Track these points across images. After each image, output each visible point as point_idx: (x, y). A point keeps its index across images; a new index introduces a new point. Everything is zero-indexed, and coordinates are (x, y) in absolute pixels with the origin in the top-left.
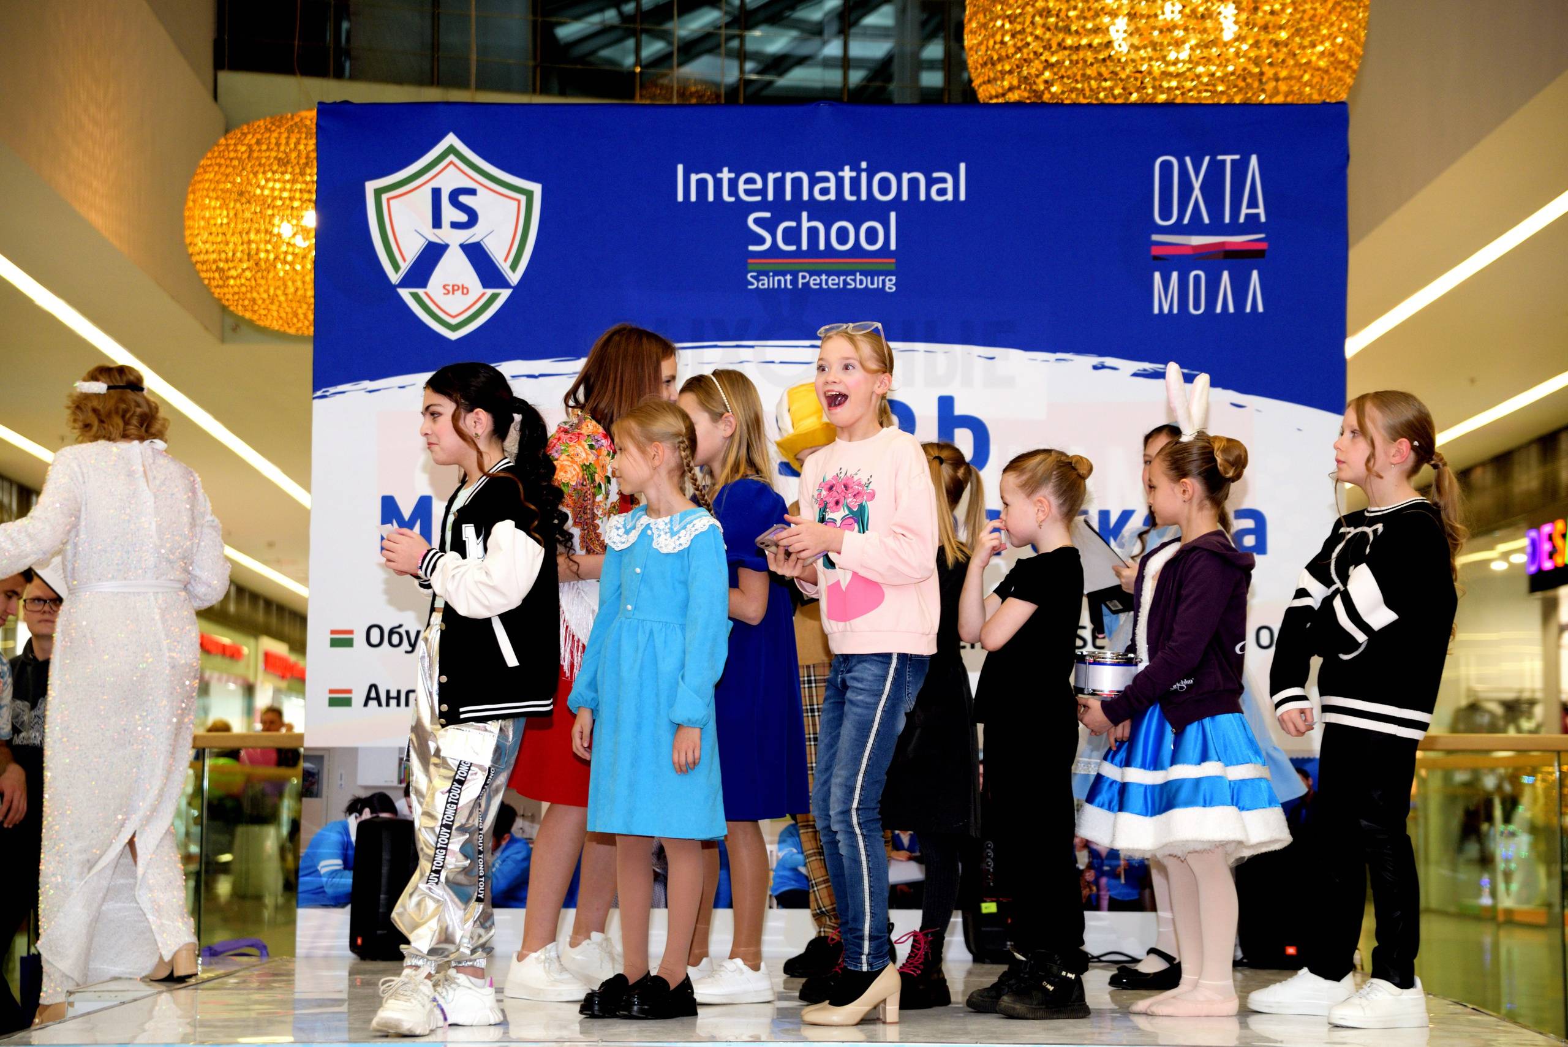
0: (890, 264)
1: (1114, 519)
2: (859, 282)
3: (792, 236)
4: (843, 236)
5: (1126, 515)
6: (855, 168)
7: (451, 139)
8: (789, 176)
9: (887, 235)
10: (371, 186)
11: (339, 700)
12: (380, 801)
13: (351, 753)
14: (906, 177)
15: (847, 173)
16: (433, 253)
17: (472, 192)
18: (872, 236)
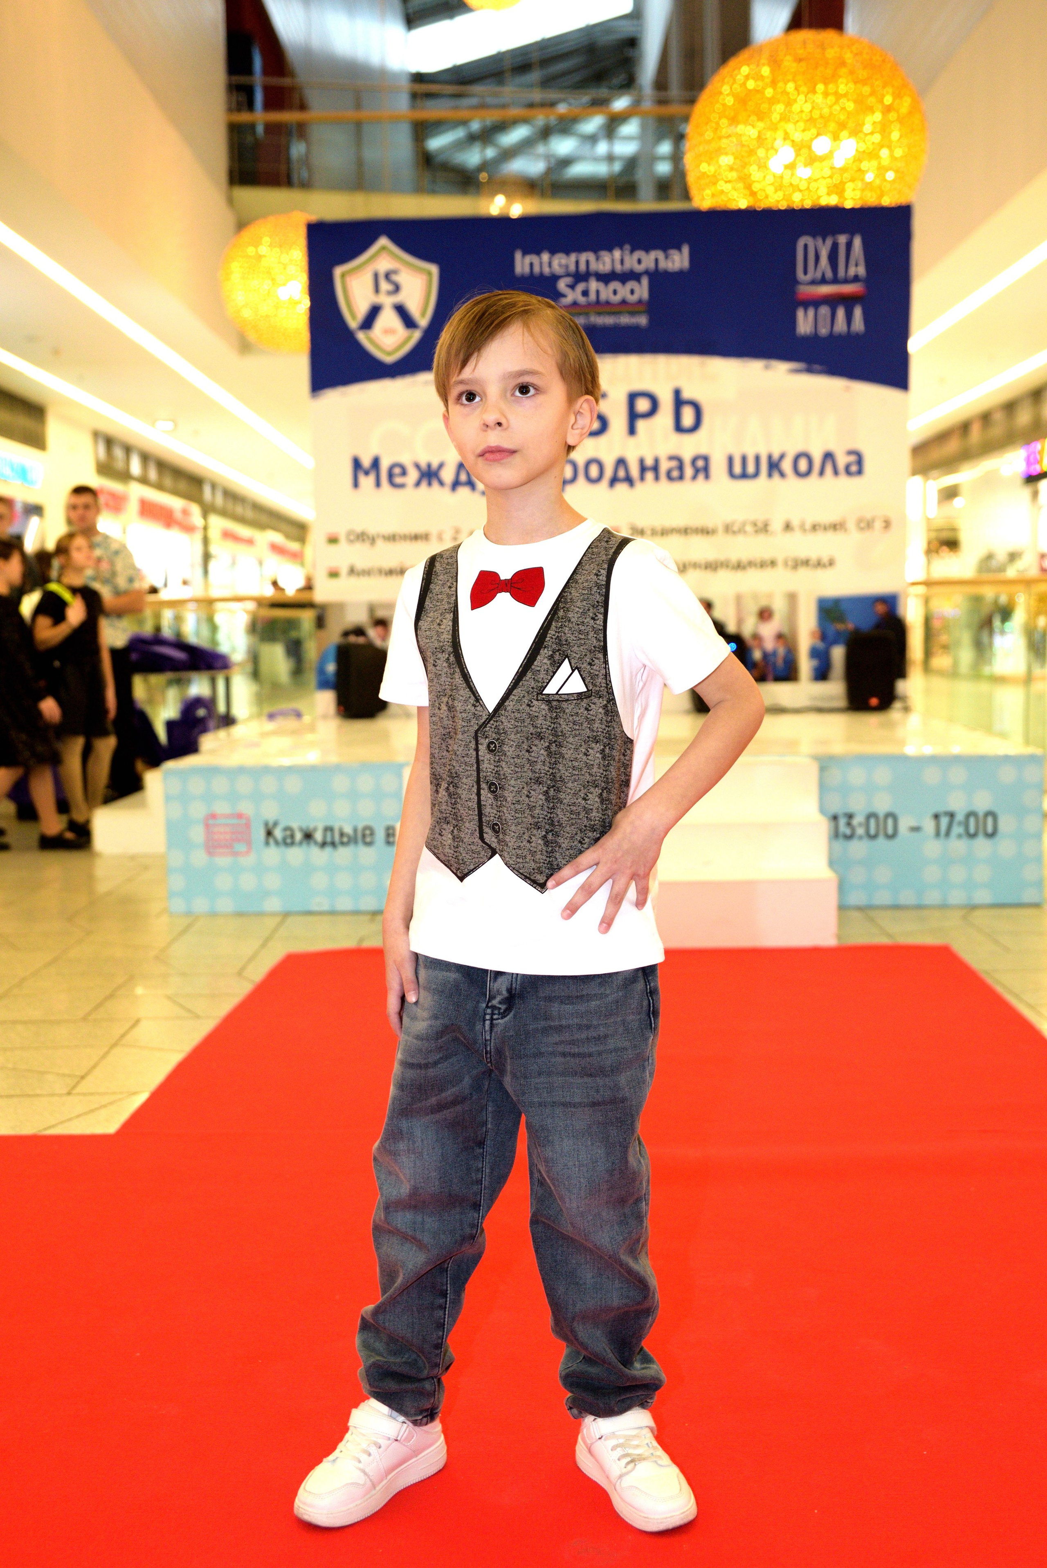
0: (641, 308)
1: (776, 456)
2: (625, 320)
3: (585, 293)
4: (615, 292)
5: (782, 457)
6: (621, 249)
7: (383, 241)
8: (584, 257)
9: (642, 290)
10: (338, 271)
11: (334, 574)
12: (359, 631)
13: (340, 607)
14: (653, 254)
15: (617, 254)
16: (374, 311)
17: (395, 272)
18: (632, 292)
